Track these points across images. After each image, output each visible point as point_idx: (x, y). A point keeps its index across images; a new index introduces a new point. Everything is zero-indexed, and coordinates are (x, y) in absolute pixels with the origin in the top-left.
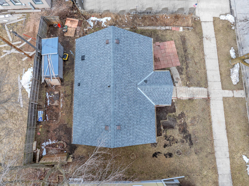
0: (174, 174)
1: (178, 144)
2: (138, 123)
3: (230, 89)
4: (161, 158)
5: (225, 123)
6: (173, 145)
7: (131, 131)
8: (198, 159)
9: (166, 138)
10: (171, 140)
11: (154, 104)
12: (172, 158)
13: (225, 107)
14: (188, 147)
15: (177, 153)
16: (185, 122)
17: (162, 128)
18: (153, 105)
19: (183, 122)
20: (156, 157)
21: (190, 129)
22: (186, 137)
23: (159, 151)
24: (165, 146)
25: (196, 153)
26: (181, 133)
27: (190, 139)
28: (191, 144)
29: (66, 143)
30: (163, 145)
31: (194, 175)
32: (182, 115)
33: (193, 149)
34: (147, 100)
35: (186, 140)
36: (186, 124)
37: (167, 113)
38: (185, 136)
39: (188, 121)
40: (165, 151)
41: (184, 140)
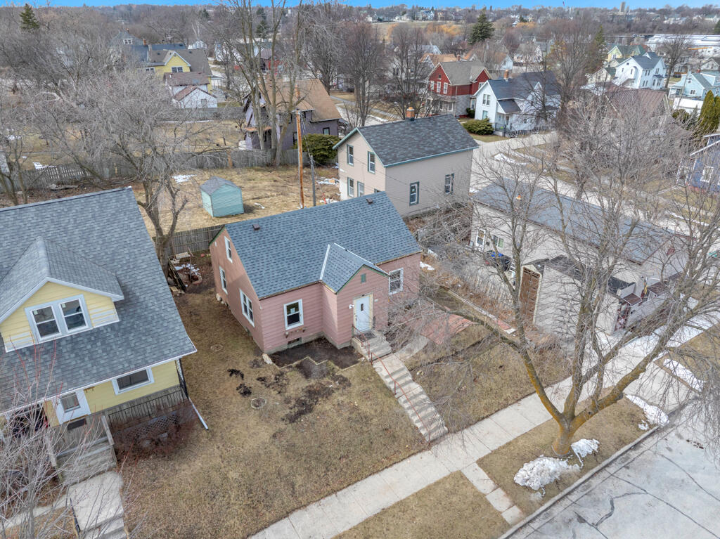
0: (207, 411)
1: (279, 397)
4: (235, 382)
6: (271, 390)
8: (263, 443)
9: (279, 375)
10: (279, 383)
11: (321, 278)
12: (239, 397)
14: (282, 414)
15: (258, 401)
16: (333, 391)
17: (296, 363)
19: (330, 386)
20: (231, 375)
21: (324, 406)
22: (300, 403)
23: (245, 374)
24: (262, 379)
25: (274, 436)
26: (305, 390)
27: (301, 413)
28: (292, 419)
30: (263, 376)
31: (218, 448)
32: (344, 381)
33: (282, 425)
35: (295, 406)
36: (330, 394)
37: (329, 359)
38: (303, 398)
39: (338, 397)
40: (250, 381)
41: (293, 402)
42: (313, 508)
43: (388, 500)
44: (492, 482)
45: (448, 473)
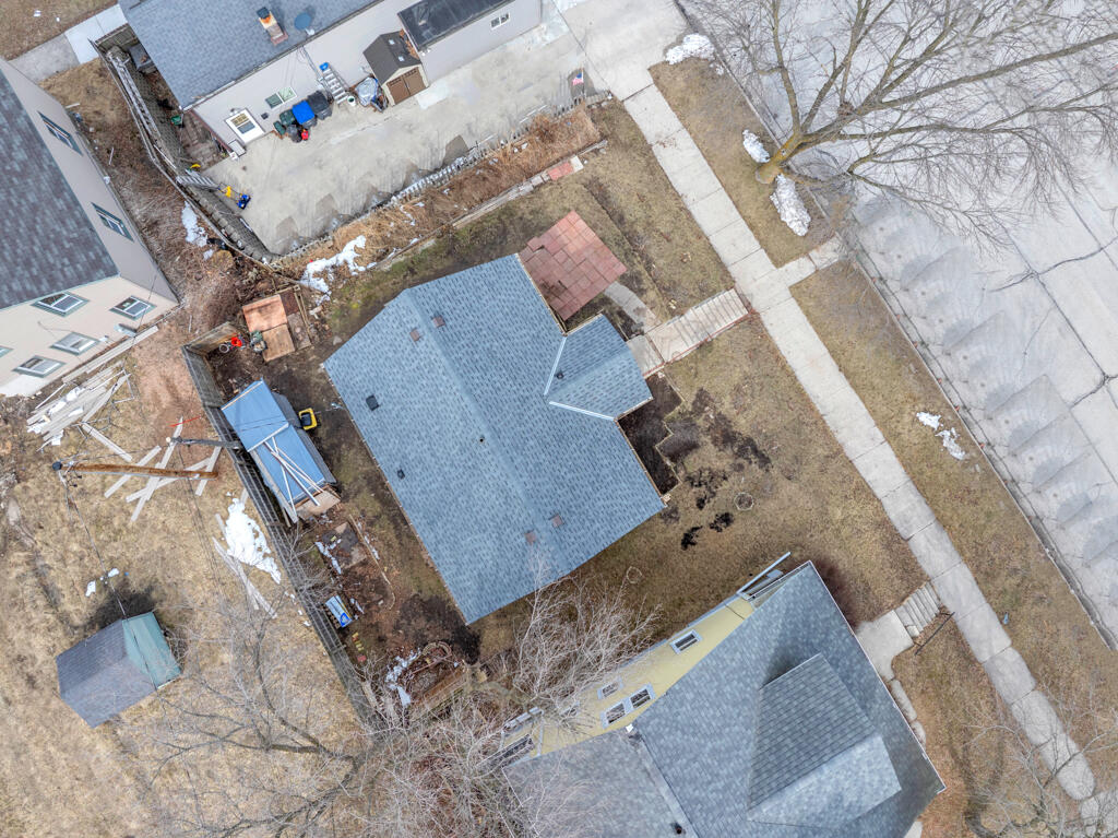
0: (761, 560)
1: (731, 479)
2: (597, 484)
3: (797, 256)
4: (707, 538)
5: (828, 355)
6: (720, 488)
7: (591, 513)
8: (801, 488)
9: (692, 483)
10: (707, 482)
11: (611, 418)
12: (733, 526)
13: (807, 314)
14: (760, 473)
15: (740, 503)
16: (720, 414)
17: (668, 463)
18: (607, 422)
19: (712, 417)
20: (694, 544)
21: (742, 425)
22: (741, 452)
23: (692, 525)
24: (701, 504)
25: (789, 478)
26: (722, 447)
27: (755, 451)
28: (764, 461)
29: (446, 641)
30: (695, 503)
31: (811, 536)
32: (702, 399)
33: (775, 472)
34: (589, 418)
35: (747, 459)
36: (724, 418)
37: (661, 418)
38: (736, 449)
39: (726, 407)
40: (707, 515)
41: (741, 460)
42: (839, 437)
43: (829, 365)
44: (801, 259)
45: (793, 301)
